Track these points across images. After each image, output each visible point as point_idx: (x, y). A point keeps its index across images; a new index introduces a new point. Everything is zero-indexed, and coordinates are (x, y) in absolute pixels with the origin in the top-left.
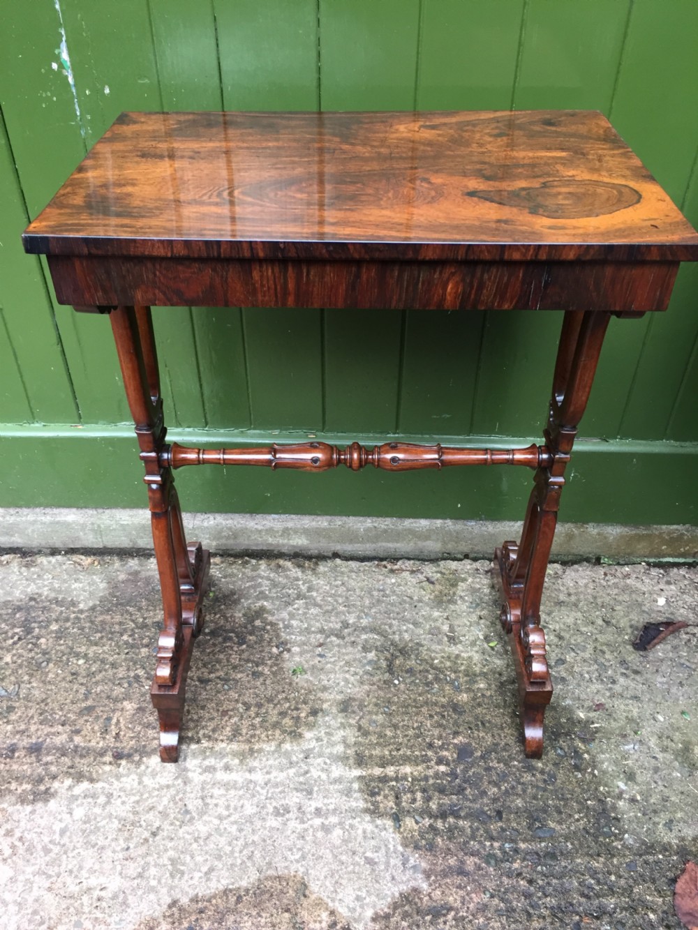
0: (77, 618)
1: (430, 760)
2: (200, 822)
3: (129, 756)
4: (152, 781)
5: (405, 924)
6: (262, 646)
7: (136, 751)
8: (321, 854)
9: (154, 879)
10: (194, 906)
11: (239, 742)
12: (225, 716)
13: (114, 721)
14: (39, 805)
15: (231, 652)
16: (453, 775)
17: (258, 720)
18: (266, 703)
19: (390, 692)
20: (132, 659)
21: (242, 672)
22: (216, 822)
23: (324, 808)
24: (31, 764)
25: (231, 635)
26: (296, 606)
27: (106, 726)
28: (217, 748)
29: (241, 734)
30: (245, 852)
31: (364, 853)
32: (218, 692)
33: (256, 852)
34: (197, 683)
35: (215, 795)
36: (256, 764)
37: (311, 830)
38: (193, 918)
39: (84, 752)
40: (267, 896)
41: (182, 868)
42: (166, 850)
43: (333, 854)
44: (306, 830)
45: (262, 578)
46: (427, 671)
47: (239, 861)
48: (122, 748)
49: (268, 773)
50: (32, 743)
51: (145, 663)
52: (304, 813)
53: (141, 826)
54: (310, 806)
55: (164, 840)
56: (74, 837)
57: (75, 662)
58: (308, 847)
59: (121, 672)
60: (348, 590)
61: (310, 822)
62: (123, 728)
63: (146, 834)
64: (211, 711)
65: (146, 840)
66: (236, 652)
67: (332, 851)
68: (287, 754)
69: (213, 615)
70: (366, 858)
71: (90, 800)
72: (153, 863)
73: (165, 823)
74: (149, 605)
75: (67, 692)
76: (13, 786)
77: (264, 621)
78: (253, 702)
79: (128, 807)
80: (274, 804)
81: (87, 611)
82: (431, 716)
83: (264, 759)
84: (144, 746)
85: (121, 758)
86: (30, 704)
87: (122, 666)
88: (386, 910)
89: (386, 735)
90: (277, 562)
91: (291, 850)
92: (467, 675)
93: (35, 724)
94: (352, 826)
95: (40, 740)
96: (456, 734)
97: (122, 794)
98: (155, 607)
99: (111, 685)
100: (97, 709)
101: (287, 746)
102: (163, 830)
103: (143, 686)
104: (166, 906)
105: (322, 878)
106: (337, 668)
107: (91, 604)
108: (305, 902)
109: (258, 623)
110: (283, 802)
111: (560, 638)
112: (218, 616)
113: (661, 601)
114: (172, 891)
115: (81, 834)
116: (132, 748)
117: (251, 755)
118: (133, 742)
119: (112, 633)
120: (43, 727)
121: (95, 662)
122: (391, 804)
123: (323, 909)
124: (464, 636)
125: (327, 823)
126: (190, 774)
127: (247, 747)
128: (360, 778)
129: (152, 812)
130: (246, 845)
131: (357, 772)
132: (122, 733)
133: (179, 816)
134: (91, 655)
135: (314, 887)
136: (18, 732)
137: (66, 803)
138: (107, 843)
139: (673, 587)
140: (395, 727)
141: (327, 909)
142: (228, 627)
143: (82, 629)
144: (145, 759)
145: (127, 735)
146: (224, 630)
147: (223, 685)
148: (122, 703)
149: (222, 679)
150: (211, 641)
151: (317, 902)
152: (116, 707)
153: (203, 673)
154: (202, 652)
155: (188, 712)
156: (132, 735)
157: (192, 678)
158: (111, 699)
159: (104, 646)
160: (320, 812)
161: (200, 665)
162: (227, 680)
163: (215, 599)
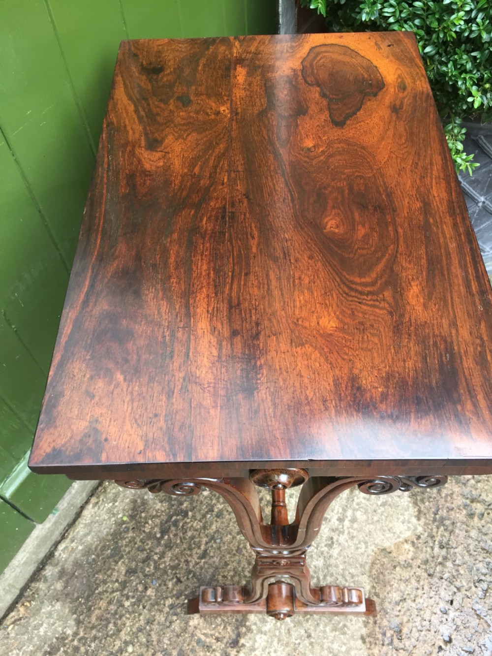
0: (80, 640)
3: (239, 635)
4: (268, 624)
5: (427, 504)
6: (197, 500)
7: (237, 628)
8: (368, 531)
9: (341, 647)
10: (370, 626)
12: (242, 551)
13: (203, 638)
15: (190, 525)
20: (152, 605)
21: (212, 524)
23: (339, 515)
25: (174, 518)
27: (204, 646)
31: (377, 505)
32: (219, 548)
33: (351, 571)
34: (203, 561)
37: (350, 529)
38: (377, 629)
40: (381, 576)
41: (341, 625)
42: (325, 632)
43: (371, 524)
44: (349, 533)
48: (230, 638)
51: (162, 595)
52: (337, 529)
53: (299, 644)
54: (334, 523)
55: (316, 631)
58: (360, 537)
59: (160, 618)
61: (345, 528)
62: (213, 632)
63: (307, 642)
64: (232, 559)
65: (311, 644)
66: (191, 521)
67: (368, 524)
69: (147, 525)
70: (381, 506)
72: (330, 644)
73: (304, 625)
74: (105, 573)
79: (280, 649)
80: (323, 545)
81: (78, 629)
85: (238, 642)
87: (155, 615)
88: (416, 510)
91: (357, 548)
94: (358, 504)
97: (267, 650)
98: (108, 570)
99: (168, 630)
100: (184, 648)
102: (309, 629)
104: (363, 645)
105: (383, 537)
107: (72, 622)
108: (394, 554)
110: (324, 539)
112: (150, 522)
114: (355, 637)
116: (233, 631)
118: (229, 629)
119: (116, 613)
121: (137, 637)
123: (402, 546)
125: (349, 518)
129: (291, 632)
132: (217, 634)
134: (128, 638)
135: (387, 544)
141: (403, 543)
142: (164, 518)
143: (95, 638)
144: (247, 624)
145: (220, 631)
146: (166, 522)
147: (215, 542)
148: (190, 626)
149: (210, 541)
150: (171, 536)
151: (396, 547)
152: (191, 632)
153: (197, 553)
154: (177, 546)
155: (224, 577)
156: (222, 627)
157: (197, 564)
158: (180, 634)
159: (124, 624)
160: (340, 519)
161: (189, 552)
162: (213, 538)
163: (132, 517)
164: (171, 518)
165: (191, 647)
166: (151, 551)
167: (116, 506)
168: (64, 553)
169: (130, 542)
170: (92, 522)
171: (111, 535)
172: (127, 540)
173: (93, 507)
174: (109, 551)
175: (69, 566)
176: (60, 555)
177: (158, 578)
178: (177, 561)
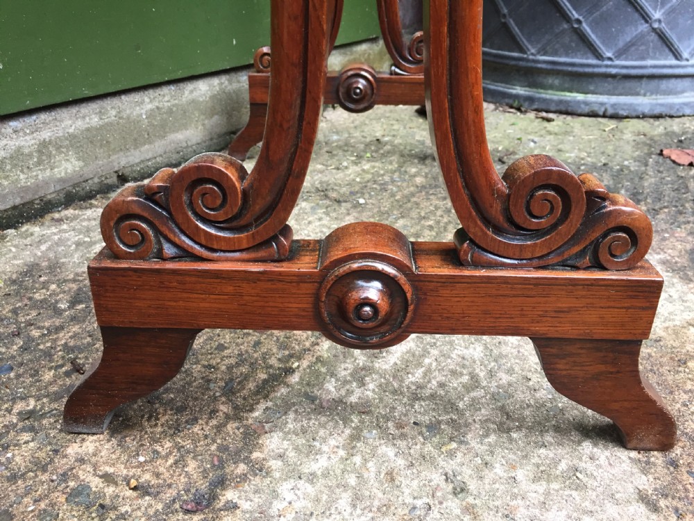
2: (468, 414)
3: (221, 483)
4: (323, 459)
10: (661, 470)
13: (96, 483)
19: (372, 208)
35: (421, 381)
41: (563, 466)
42: (512, 481)
45: (55, 234)
46: (366, 186)
48: (187, 491)
55: (481, 478)
63: (453, 504)
64: (240, 341)
65: (469, 509)
73: (442, 464)
84: (223, 448)
85: (213, 497)
90: (48, 217)
92: (393, 173)
102: (457, 473)
114: (618, 496)
116: (205, 473)
118: (192, 466)
126: (353, 399)
129: (398, 479)
132: (147, 476)
133: (436, 440)
144: (256, 455)
145: (162, 469)
148: (65, 456)
151: (670, 331)
152: (60, 471)
156: (171, 461)
158: (23, 475)
165: (43, 505)
177: (21, 364)
178: (89, 339)
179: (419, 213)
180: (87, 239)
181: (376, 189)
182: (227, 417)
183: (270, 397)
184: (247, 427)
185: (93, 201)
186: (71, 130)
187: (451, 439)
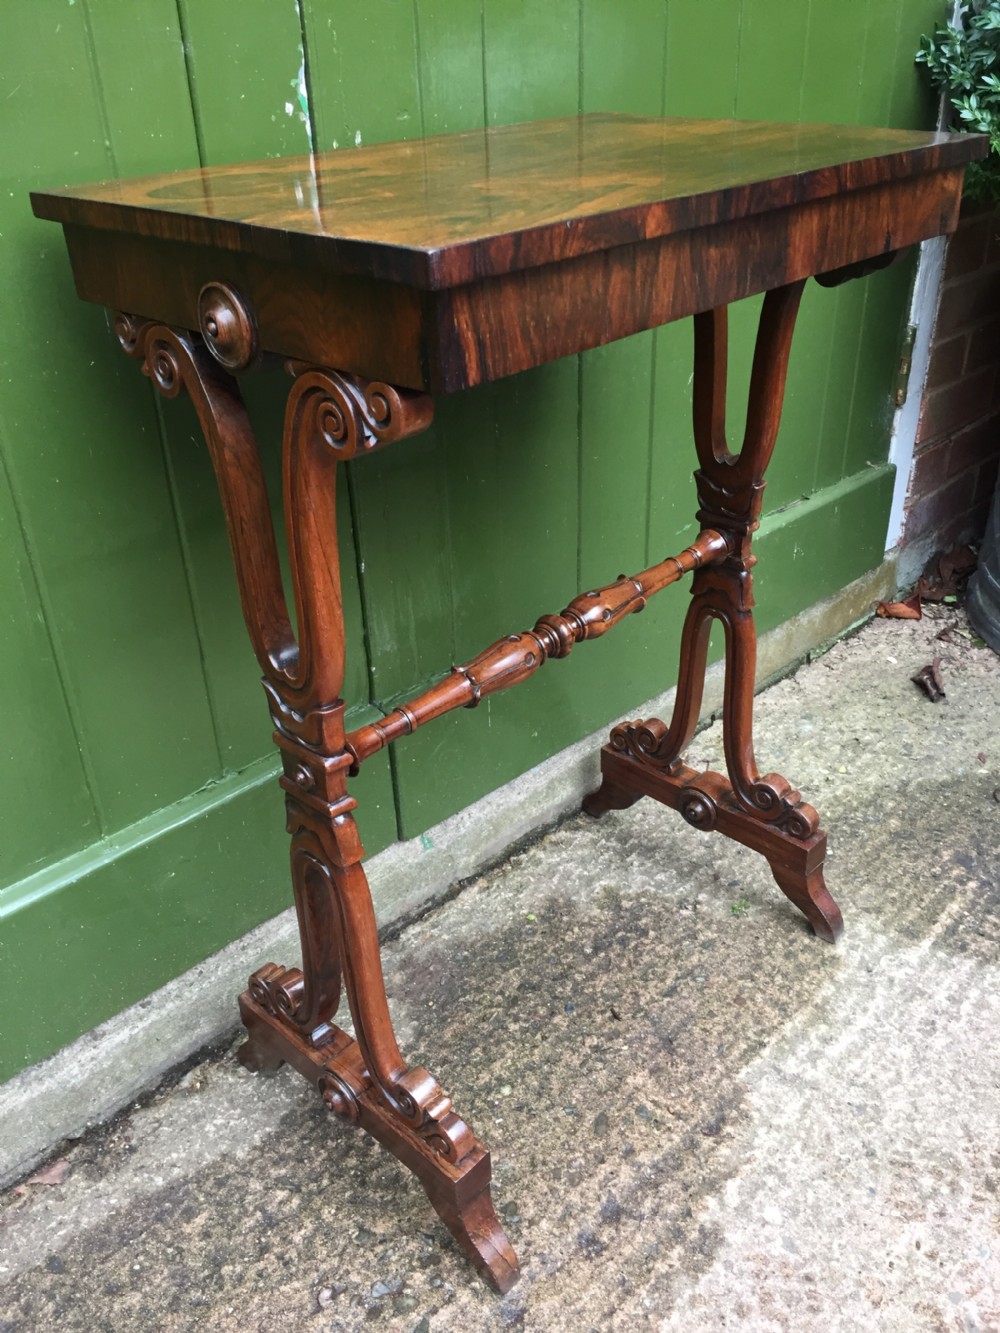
0: (416, 1058)
1: (955, 888)
2: (887, 1103)
3: (723, 1120)
6: (668, 919)
7: (721, 1109)
11: (796, 1011)
12: (744, 1003)
13: (650, 1106)
14: (721, 1252)
15: (648, 948)
16: (984, 884)
17: (779, 979)
18: (759, 961)
19: (839, 864)
20: (559, 1040)
21: (690, 955)
22: (898, 1089)
23: (952, 993)
24: (639, 1228)
25: (620, 934)
26: (636, 863)
27: (649, 1119)
28: (789, 1035)
29: (786, 1003)
30: (963, 1086)
32: (700, 989)
33: (970, 1076)
34: (667, 999)
35: (858, 1071)
36: (841, 1015)
37: (973, 1017)
39: (671, 1162)
44: (970, 1022)
45: (559, 864)
46: (836, 826)
47: (972, 1097)
48: (703, 1120)
49: (865, 1010)
50: (601, 1213)
51: (580, 1029)
52: (945, 1012)
53: (848, 1161)
54: (939, 1001)
56: (810, 1238)
57: (499, 1096)
59: (572, 1060)
60: (659, 817)
61: (963, 1013)
62: (669, 1102)
63: (864, 1162)
64: (724, 1010)
66: (653, 943)
68: (851, 983)
69: (569, 933)
71: (761, 1193)
73: (861, 1135)
74: (482, 979)
75: (546, 1130)
76: (661, 1267)
77: (629, 898)
78: (747, 969)
79: (806, 1160)
80: (914, 1028)
81: (417, 1041)
82: (899, 856)
83: (841, 1004)
84: (722, 1097)
85: (719, 1129)
86: (526, 1181)
87: (561, 1054)
89: (893, 899)
90: (548, 840)
91: (988, 1047)
92: (867, 807)
93: (567, 1192)
95: (604, 1199)
96: (935, 852)
97: (779, 1156)
98: (490, 975)
99: (585, 1080)
100: (609, 1113)
101: (840, 976)
102: (871, 1143)
103: (620, 1050)
106: (765, 881)
109: (626, 904)
110: (916, 1020)
111: (877, 731)
112: (576, 930)
113: (894, 661)
115: (810, 1228)
116: (712, 1111)
117: (825, 1011)
118: (704, 1105)
119: (491, 1035)
120: (584, 1185)
121: (523, 1077)
122: (988, 943)
124: (812, 781)
125: (973, 1001)
126: (807, 1076)
127: (810, 1008)
128: (935, 944)
129: (834, 1140)
130: (953, 1081)
131: (926, 944)
132: (678, 1107)
133: (861, 1118)
134: (505, 1075)
136: (562, 1219)
137: (744, 1221)
138: (846, 1208)
139: (881, 646)
140: (888, 886)
142: (603, 930)
143: (445, 1061)
144: (742, 1106)
145: (686, 1104)
146: (605, 937)
147: (694, 979)
148: (627, 1084)
149: (684, 977)
150: (612, 955)
152: (627, 1093)
153: (656, 987)
154: (620, 970)
155: (705, 1030)
156: (690, 1099)
157: (653, 1000)
158: (606, 1091)
159: (503, 1055)
160: (954, 999)
161: (641, 983)
162: (690, 973)
163: (543, 918)
164: (615, 933)
165: (623, 1114)
166: (570, 967)
167: (519, 899)
168: (416, 938)
169: (535, 948)
170: (473, 910)
171: (504, 933)
172: (530, 944)
173: (480, 892)
174: (496, 952)
175: (421, 956)
176: (409, 940)
177: (577, 1005)
178: (616, 990)
179: (886, 876)
180: (586, 873)
181: (845, 831)
182: (722, 1074)
183: (751, 1063)
184: (736, 1085)
185: (580, 821)
186: (570, 765)
187: (872, 1120)
